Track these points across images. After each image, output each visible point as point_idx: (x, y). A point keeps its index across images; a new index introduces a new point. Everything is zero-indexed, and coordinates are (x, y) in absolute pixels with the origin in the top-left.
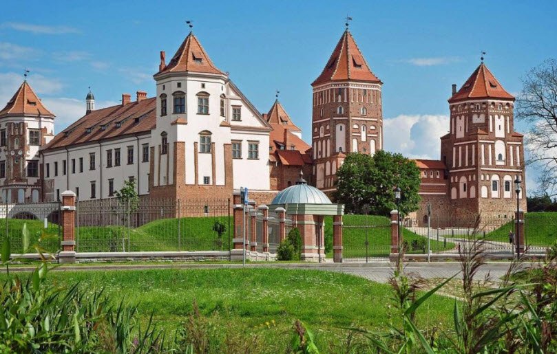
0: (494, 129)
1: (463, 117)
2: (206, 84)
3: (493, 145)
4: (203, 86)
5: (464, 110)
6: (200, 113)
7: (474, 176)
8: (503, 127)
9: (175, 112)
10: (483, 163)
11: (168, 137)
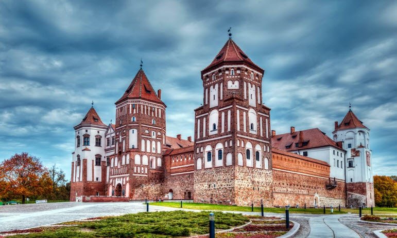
0: (247, 97)
1: (217, 86)
2: (100, 131)
3: (247, 112)
4: (98, 132)
5: (218, 77)
6: (96, 145)
7: (231, 142)
8: (254, 96)
9: (84, 145)
10: (239, 129)
11: (81, 157)
